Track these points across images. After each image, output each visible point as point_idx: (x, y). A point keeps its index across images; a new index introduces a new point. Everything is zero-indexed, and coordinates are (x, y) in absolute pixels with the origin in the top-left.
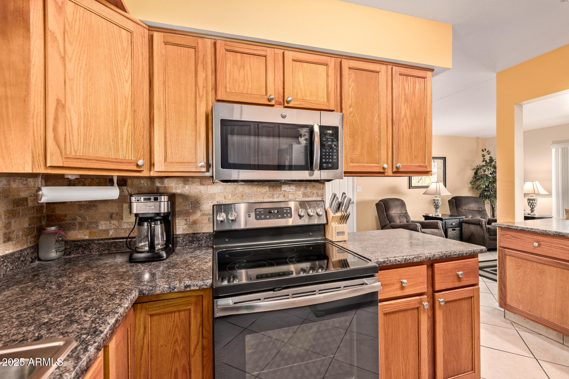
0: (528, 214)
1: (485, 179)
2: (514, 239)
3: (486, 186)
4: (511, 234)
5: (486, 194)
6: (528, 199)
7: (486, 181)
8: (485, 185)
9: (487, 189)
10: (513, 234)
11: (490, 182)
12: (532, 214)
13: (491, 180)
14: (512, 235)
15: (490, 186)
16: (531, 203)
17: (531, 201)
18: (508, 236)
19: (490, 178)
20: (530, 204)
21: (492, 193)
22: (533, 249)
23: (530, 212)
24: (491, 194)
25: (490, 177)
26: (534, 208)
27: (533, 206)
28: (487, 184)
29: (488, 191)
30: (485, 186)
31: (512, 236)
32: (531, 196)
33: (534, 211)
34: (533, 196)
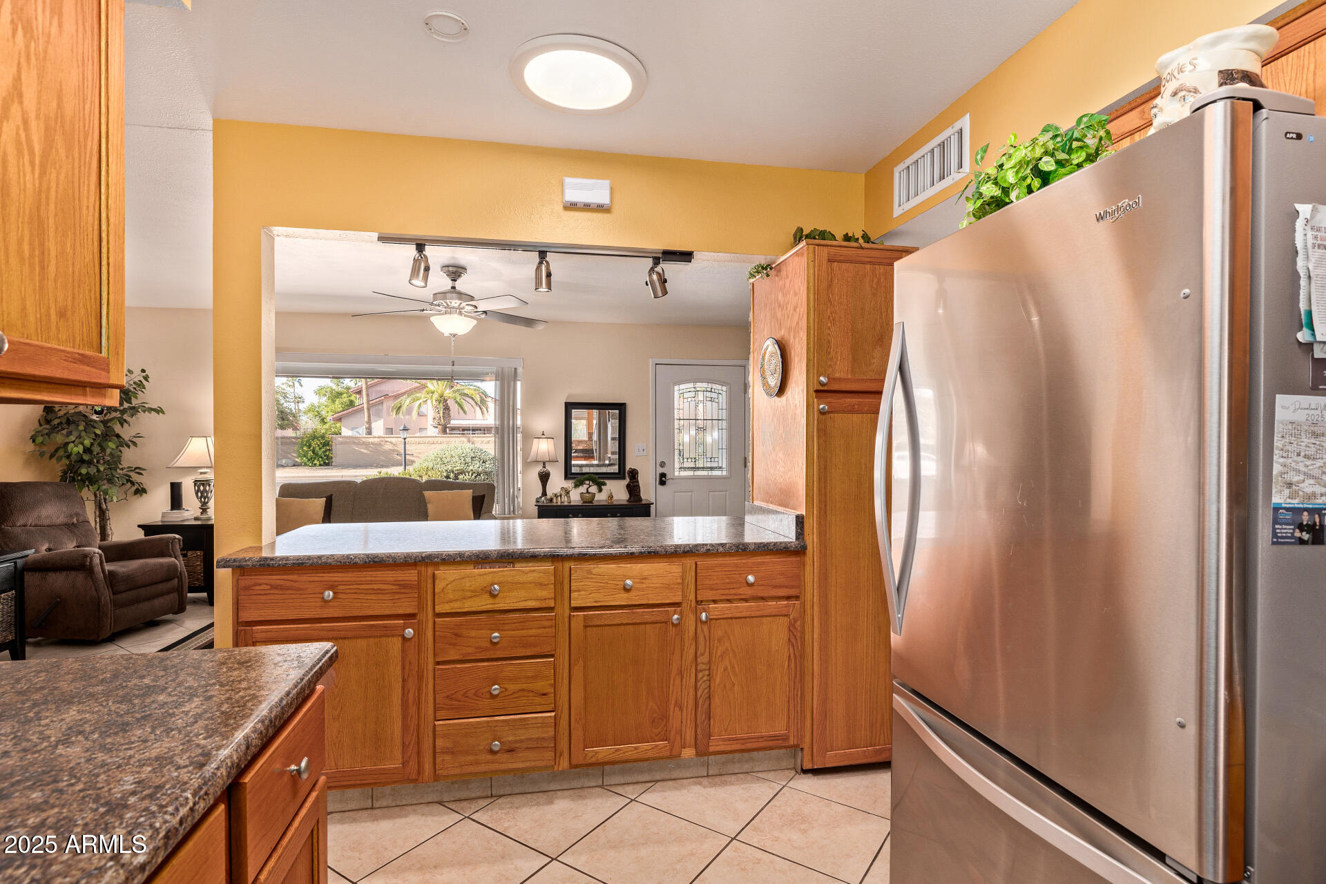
0: (196, 519)
1: (81, 428)
2: (277, 592)
3: (84, 447)
4: (268, 582)
5: (84, 471)
6: (196, 482)
7: (83, 434)
8: (82, 444)
9: (86, 457)
10: (275, 579)
11: (96, 435)
12: (204, 516)
13: (98, 432)
14: (273, 582)
15: (96, 449)
16: (202, 493)
17: (202, 488)
18: (261, 587)
19: (95, 425)
20: (199, 494)
21: (102, 468)
22: (321, 607)
23: (198, 513)
24: (98, 471)
25: (95, 421)
26: (207, 503)
27: (205, 499)
28: (87, 442)
29: (90, 463)
30: (80, 449)
31: (273, 587)
32: (201, 473)
33: (208, 510)
34: (205, 473)
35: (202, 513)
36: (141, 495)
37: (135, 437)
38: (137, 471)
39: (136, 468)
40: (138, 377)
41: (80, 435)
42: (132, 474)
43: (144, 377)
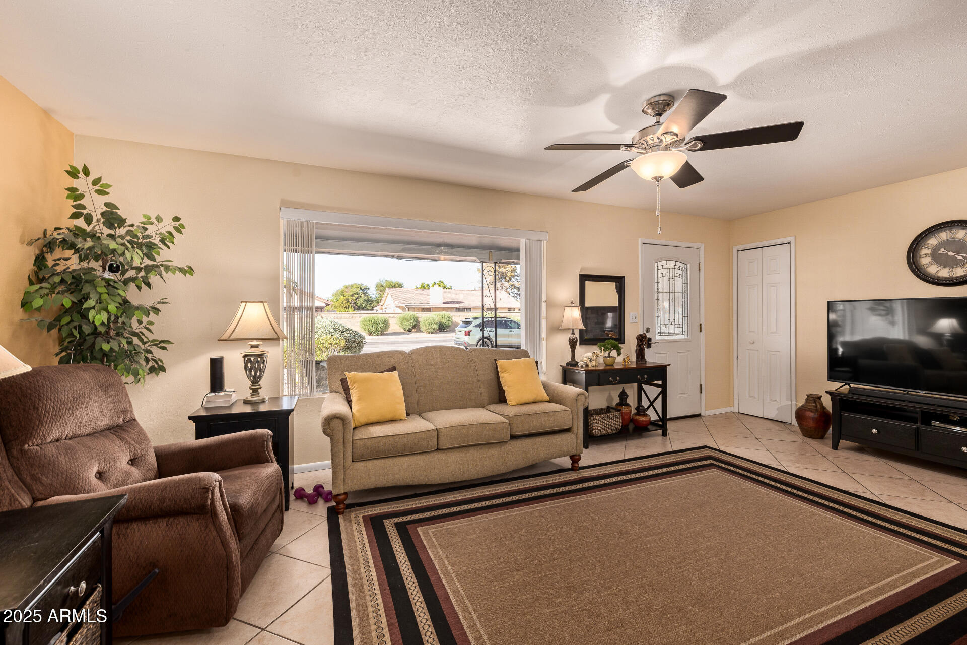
5: (105, 347)
6: (246, 357)
12: (256, 399)
26: (259, 379)
27: (257, 373)
32: (252, 346)
33: (259, 390)
34: (257, 346)
35: (252, 395)
36: (157, 374)
37: (159, 303)
38: (162, 344)
39: (161, 342)
40: (167, 226)
41: (100, 298)
42: (154, 349)
43: (175, 228)
